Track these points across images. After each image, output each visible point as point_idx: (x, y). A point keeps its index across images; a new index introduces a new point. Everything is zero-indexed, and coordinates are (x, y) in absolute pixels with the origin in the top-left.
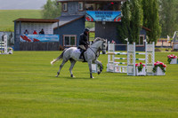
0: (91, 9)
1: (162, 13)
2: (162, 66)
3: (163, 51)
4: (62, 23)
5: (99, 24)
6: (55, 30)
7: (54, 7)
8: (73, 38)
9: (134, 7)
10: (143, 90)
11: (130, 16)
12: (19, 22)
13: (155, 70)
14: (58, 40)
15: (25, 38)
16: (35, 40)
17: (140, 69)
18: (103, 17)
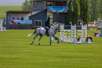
0: (50, 5)
1: (91, 8)
2: (91, 38)
3: (92, 29)
4: (34, 13)
5: (55, 14)
6: (30, 17)
7: (29, 4)
8: (40, 22)
9: (75, 4)
10: (80, 52)
11: (73, 9)
12: (9, 13)
13: (87, 40)
14: (31, 23)
15: (13, 22)
16: (18, 23)
17: (78, 40)
18: (57, 10)
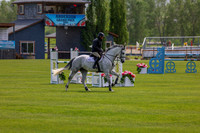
0: (51, 12)
2: (131, 76)
3: (132, 59)
4: (18, 27)
6: (10, 35)
7: (9, 9)
10: (110, 103)
11: (95, 20)
14: (14, 47)
18: (65, 21)
